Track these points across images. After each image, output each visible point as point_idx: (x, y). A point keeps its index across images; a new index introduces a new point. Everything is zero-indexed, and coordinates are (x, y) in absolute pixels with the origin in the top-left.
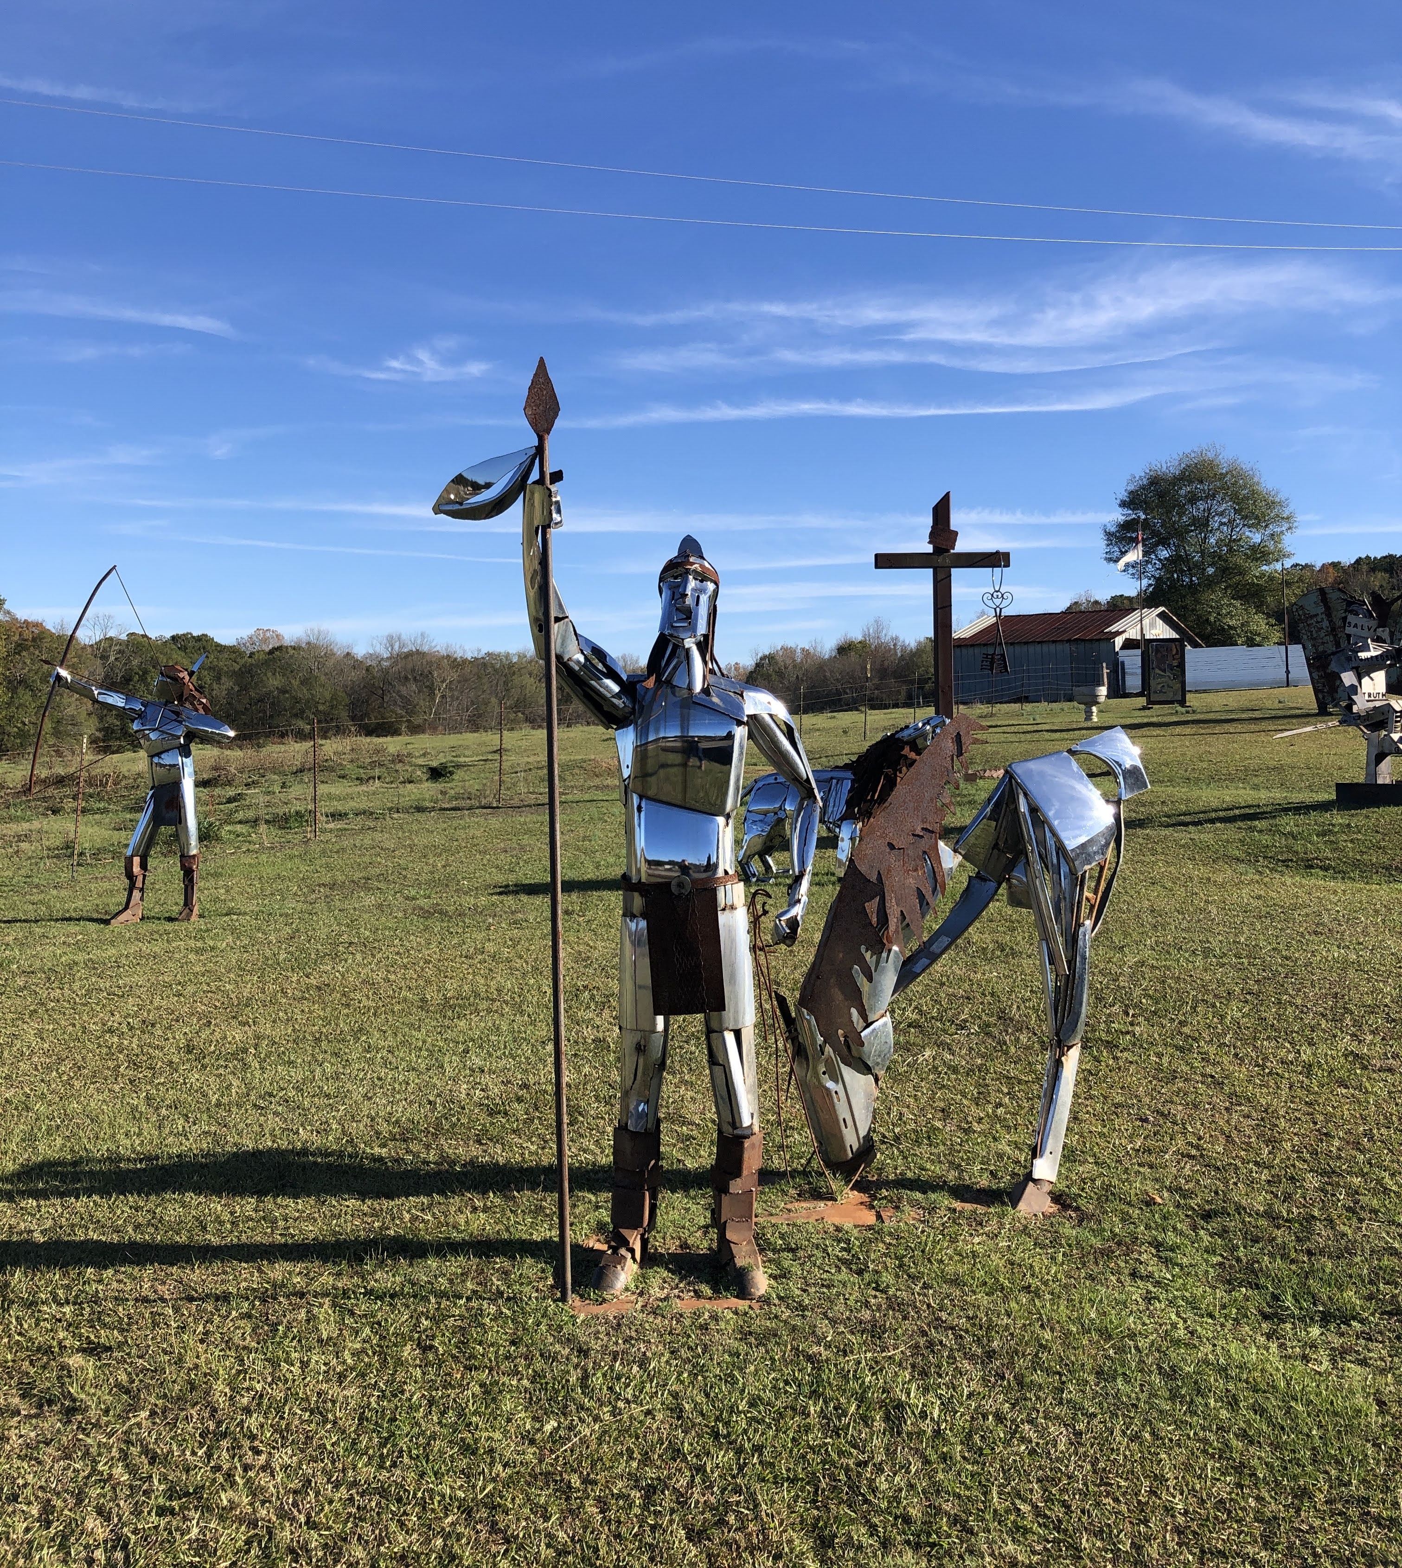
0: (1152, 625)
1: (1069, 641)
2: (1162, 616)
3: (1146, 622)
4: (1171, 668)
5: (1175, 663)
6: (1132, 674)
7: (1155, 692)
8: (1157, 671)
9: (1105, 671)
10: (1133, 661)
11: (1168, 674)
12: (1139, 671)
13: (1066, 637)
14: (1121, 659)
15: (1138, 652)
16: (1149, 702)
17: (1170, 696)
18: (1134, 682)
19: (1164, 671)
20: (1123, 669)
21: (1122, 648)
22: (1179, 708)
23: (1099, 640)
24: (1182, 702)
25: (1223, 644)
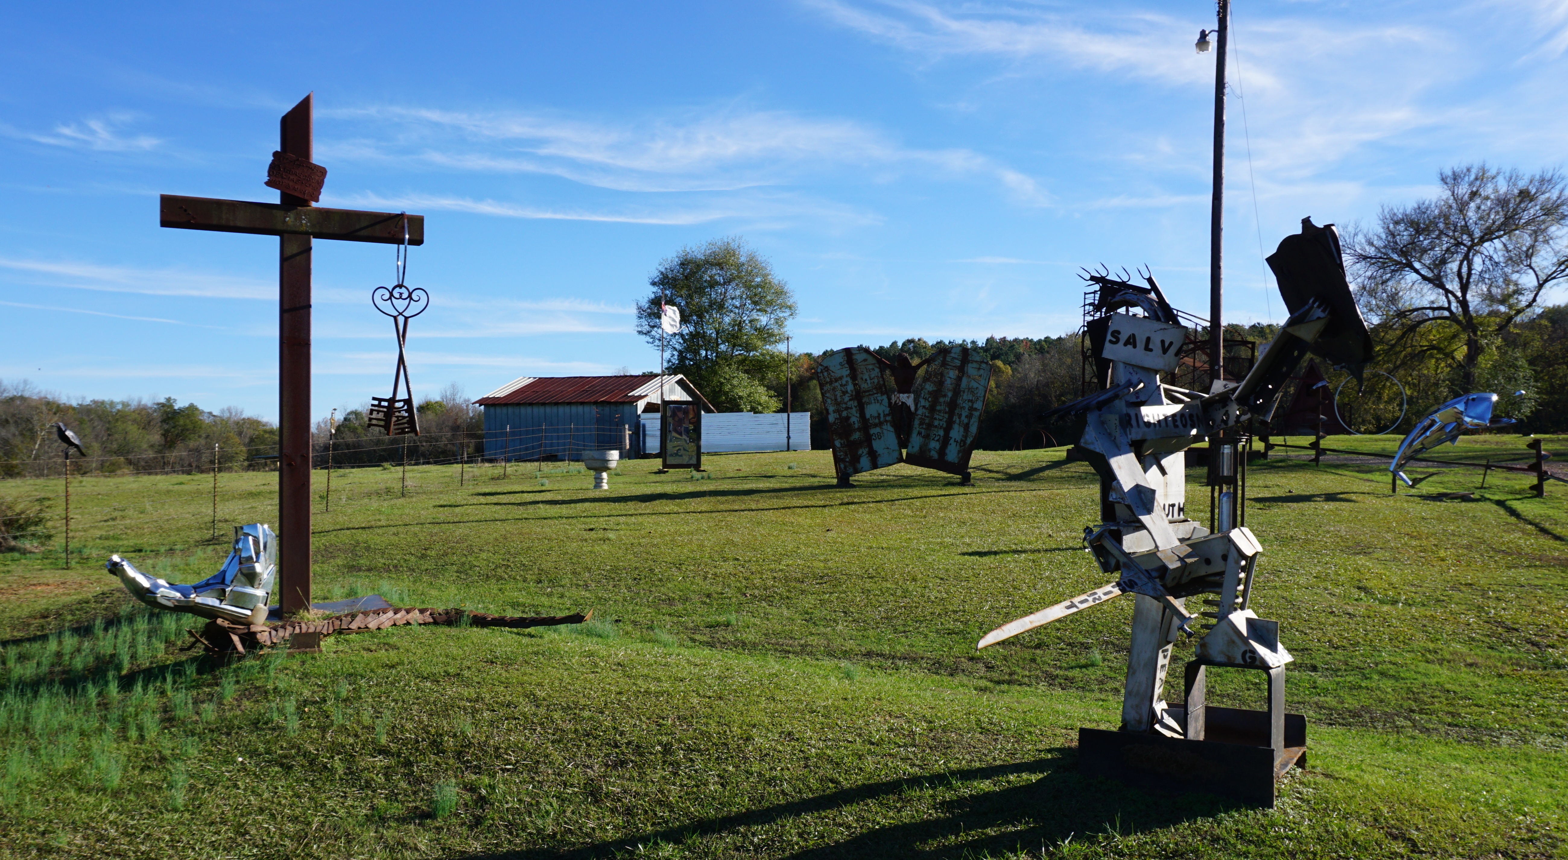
0: (672, 391)
1: (596, 403)
2: (680, 383)
3: (666, 388)
4: (687, 431)
5: (691, 427)
6: (653, 436)
7: (671, 455)
8: (674, 434)
9: (628, 432)
10: (653, 423)
11: (684, 437)
12: (658, 433)
13: (592, 399)
14: (642, 422)
15: (658, 415)
16: (665, 465)
17: (685, 460)
18: (653, 444)
19: (680, 434)
20: (644, 431)
21: (644, 411)
22: (694, 473)
23: (623, 403)
24: (697, 467)
25: (731, 410)
